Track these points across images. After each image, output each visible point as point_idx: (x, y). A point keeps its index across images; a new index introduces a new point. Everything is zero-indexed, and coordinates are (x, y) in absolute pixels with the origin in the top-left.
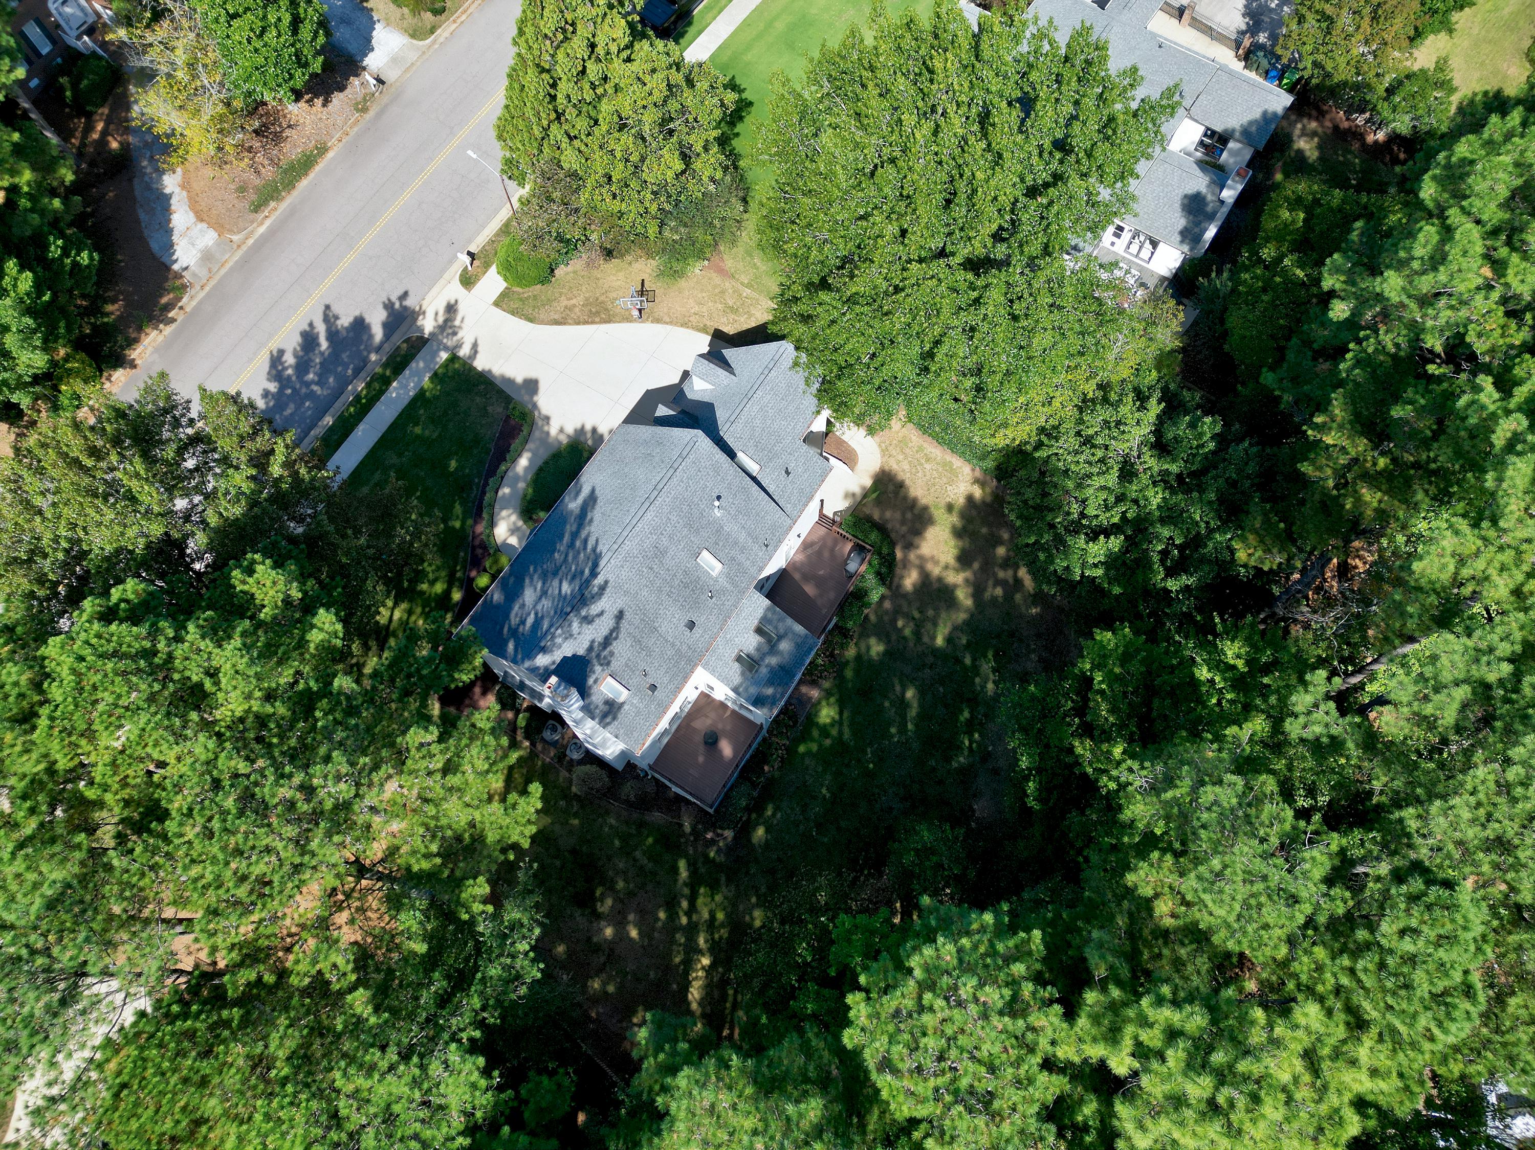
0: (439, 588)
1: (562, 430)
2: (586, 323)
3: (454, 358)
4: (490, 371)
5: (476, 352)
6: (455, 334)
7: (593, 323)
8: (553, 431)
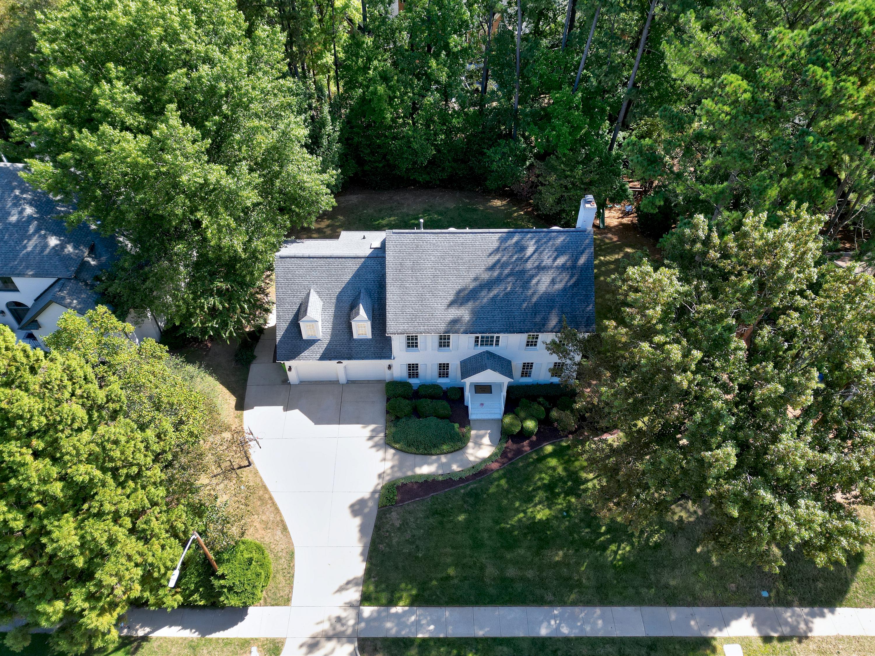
0: (553, 462)
1: (384, 460)
2: (274, 504)
3: (366, 599)
4: (362, 554)
5: (348, 583)
6: (339, 619)
7: (271, 498)
8: (388, 465)
